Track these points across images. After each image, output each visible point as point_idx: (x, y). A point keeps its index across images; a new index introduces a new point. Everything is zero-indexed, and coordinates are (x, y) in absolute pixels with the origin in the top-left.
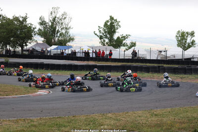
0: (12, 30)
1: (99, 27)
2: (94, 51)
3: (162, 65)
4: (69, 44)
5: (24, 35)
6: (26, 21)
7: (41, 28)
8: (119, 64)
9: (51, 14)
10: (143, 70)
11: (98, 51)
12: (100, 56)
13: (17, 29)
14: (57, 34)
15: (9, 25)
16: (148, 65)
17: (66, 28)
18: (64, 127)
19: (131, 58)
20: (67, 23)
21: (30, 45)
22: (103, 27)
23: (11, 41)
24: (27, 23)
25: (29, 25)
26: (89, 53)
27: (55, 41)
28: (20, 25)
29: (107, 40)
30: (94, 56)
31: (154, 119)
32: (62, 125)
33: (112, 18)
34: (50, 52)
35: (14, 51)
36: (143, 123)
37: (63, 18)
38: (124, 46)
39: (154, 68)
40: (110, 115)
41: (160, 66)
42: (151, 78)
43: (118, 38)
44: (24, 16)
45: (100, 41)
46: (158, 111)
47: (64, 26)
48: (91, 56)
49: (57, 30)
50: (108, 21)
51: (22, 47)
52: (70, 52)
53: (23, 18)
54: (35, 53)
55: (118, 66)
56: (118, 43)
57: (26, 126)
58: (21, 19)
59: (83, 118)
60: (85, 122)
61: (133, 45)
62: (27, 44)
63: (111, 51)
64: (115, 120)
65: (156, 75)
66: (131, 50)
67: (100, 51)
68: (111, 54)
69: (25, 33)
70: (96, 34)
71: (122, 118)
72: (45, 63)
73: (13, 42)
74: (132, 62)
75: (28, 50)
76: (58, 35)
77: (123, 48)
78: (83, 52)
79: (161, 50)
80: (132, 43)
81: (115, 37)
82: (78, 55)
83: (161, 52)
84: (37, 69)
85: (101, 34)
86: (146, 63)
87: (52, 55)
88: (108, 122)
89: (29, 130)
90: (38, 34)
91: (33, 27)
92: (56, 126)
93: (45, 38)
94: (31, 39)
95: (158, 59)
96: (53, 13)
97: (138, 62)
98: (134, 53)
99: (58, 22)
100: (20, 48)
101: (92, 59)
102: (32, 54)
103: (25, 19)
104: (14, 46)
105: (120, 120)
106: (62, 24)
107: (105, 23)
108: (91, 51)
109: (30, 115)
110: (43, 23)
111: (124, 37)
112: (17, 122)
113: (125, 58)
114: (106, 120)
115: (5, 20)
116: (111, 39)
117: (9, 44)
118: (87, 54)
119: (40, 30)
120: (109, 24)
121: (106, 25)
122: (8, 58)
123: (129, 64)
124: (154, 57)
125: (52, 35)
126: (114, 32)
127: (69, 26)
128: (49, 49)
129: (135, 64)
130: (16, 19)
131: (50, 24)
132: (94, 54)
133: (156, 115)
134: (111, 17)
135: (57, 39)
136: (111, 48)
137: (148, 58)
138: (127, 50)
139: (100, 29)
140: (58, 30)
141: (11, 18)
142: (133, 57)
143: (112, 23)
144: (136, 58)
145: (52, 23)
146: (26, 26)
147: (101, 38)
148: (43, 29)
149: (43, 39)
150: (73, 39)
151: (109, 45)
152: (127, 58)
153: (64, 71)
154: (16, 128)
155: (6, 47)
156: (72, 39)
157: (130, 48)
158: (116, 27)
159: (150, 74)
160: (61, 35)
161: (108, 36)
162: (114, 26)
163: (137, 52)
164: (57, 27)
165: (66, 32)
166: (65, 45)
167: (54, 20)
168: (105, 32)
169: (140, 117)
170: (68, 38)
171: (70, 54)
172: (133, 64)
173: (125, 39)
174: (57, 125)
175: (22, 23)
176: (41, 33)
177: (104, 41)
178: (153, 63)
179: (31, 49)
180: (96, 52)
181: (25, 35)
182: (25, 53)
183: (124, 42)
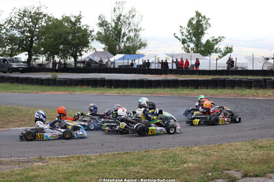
0: (61, 35)
1: (181, 27)
2: (175, 60)
3: (270, 77)
4: (139, 52)
5: (77, 40)
6: (80, 22)
7: (101, 30)
8: (210, 78)
9: (115, 10)
10: (243, 85)
11: (179, 60)
12: (182, 68)
13: (68, 34)
14: (123, 37)
15: (56, 27)
16: (250, 77)
17: (135, 30)
18: (133, 165)
19: (226, 69)
20: (136, 23)
21: (86, 55)
22: (186, 27)
23: (60, 50)
24: (82, 24)
25: (85, 27)
26: (167, 63)
27: (120, 48)
28: (71, 27)
29: (192, 45)
30: (175, 67)
31: (258, 152)
32: (129, 163)
33: (198, 14)
34: (113, 63)
35: (65, 64)
36: (243, 159)
37: (131, 15)
38: (216, 52)
39: (258, 81)
40: (196, 148)
41: (266, 79)
42: (254, 96)
43: (208, 41)
44: (77, 15)
45: (182, 46)
46: (265, 142)
47: (133, 27)
48: (170, 67)
49: (122, 32)
50: (193, 19)
51: (75, 57)
52: (141, 63)
53: (75, 17)
54: (93, 65)
55: (207, 80)
56: (208, 49)
57: (80, 166)
58: (73, 20)
59: (159, 153)
60: (162, 159)
61: (229, 50)
62: (82, 53)
63: (197, 60)
64: (203, 155)
65: (261, 91)
66: (226, 58)
67: (182, 61)
68: (197, 64)
69: (78, 37)
70: (177, 37)
71: (213, 153)
72: (106, 78)
73: (63, 51)
74: (228, 75)
75: (83, 62)
76: (125, 39)
77: (214, 56)
78: (159, 63)
79: (267, 57)
80: (227, 48)
81: (204, 40)
82: (153, 67)
83: (268, 59)
84: (96, 87)
85: (184, 37)
86: (247, 75)
87: (117, 67)
88: (193, 157)
89: (84, 171)
90: (97, 39)
91: (90, 29)
92: (121, 165)
93: (106, 45)
94: (87, 46)
95: (264, 69)
96: (117, 10)
97: (236, 75)
98: (231, 62)
99: (124, 22)
100: (73, 59)
101: (172, 72)
102: (89, 66)
103: (78, 19)
104: (64, 57)
105: (210, 155)
106: (129, 24)
107: (190, 21)
108: (169, 61)
109: (86, 150)
110: (103, 24)
111: (216, 40)
112: (68, 160)
113: (218, 69)
114: (191, 155)
115: (51, 21)
116: (198, 44)
117: (57, 54)
118: (165, 64)
119: (99, 33)
120: (194, 22)
121: (190, 23)
122: (56, 74)
123: (223, 77)
124: (258, 67)
125: (116, 40)
126: (202, 33)
127: (139, 28)
128: (112, 59)
129: (231, 77)
130: (67, 19)
131: (113, 25)
132: (174, 64)
133: (260, 147)
134: (197, 12)
135: (123, 45)
136: (198, 55)
137: (250, 68)
138: (220, 57)
139: (183, 31)
140: (124, 33)
141: (60, 18)
142: (228, 68)
143: (198, 21)
144: (233, 69)
145: (116, 23)
146: (80, 28)
147: (184, 42)
148: (103, 32)
149: (103, 46)
150: (145, 45)
151: (195, 52)
152: (221, 69)
153: (133, 89)
154: (67, 169)
155: (54, 57)
156: (143, 45)
157: (224, 55)
158: (204, 26)
159: (253, 91)
160: (128, 39)
161: (194, 39)
162: (202, 25)
163: (234, 60)
164: (123, 29)
165: (135, 35)
166: (134, 53)
167: (119, 19)
168: (190, 34)
169: (238, 150)
170: (138, 44)
171: (140, 66)
172: (228, 77)
173: (217, 43)
174: (123, 163)
175: (74, 24)
176: (101, 38)
177: (189, 46)
178: (257, 75)
179: (87, 60)
180: (177, 62)
181: (80, 40)
182: (79, 65)
183: (216, 47)
